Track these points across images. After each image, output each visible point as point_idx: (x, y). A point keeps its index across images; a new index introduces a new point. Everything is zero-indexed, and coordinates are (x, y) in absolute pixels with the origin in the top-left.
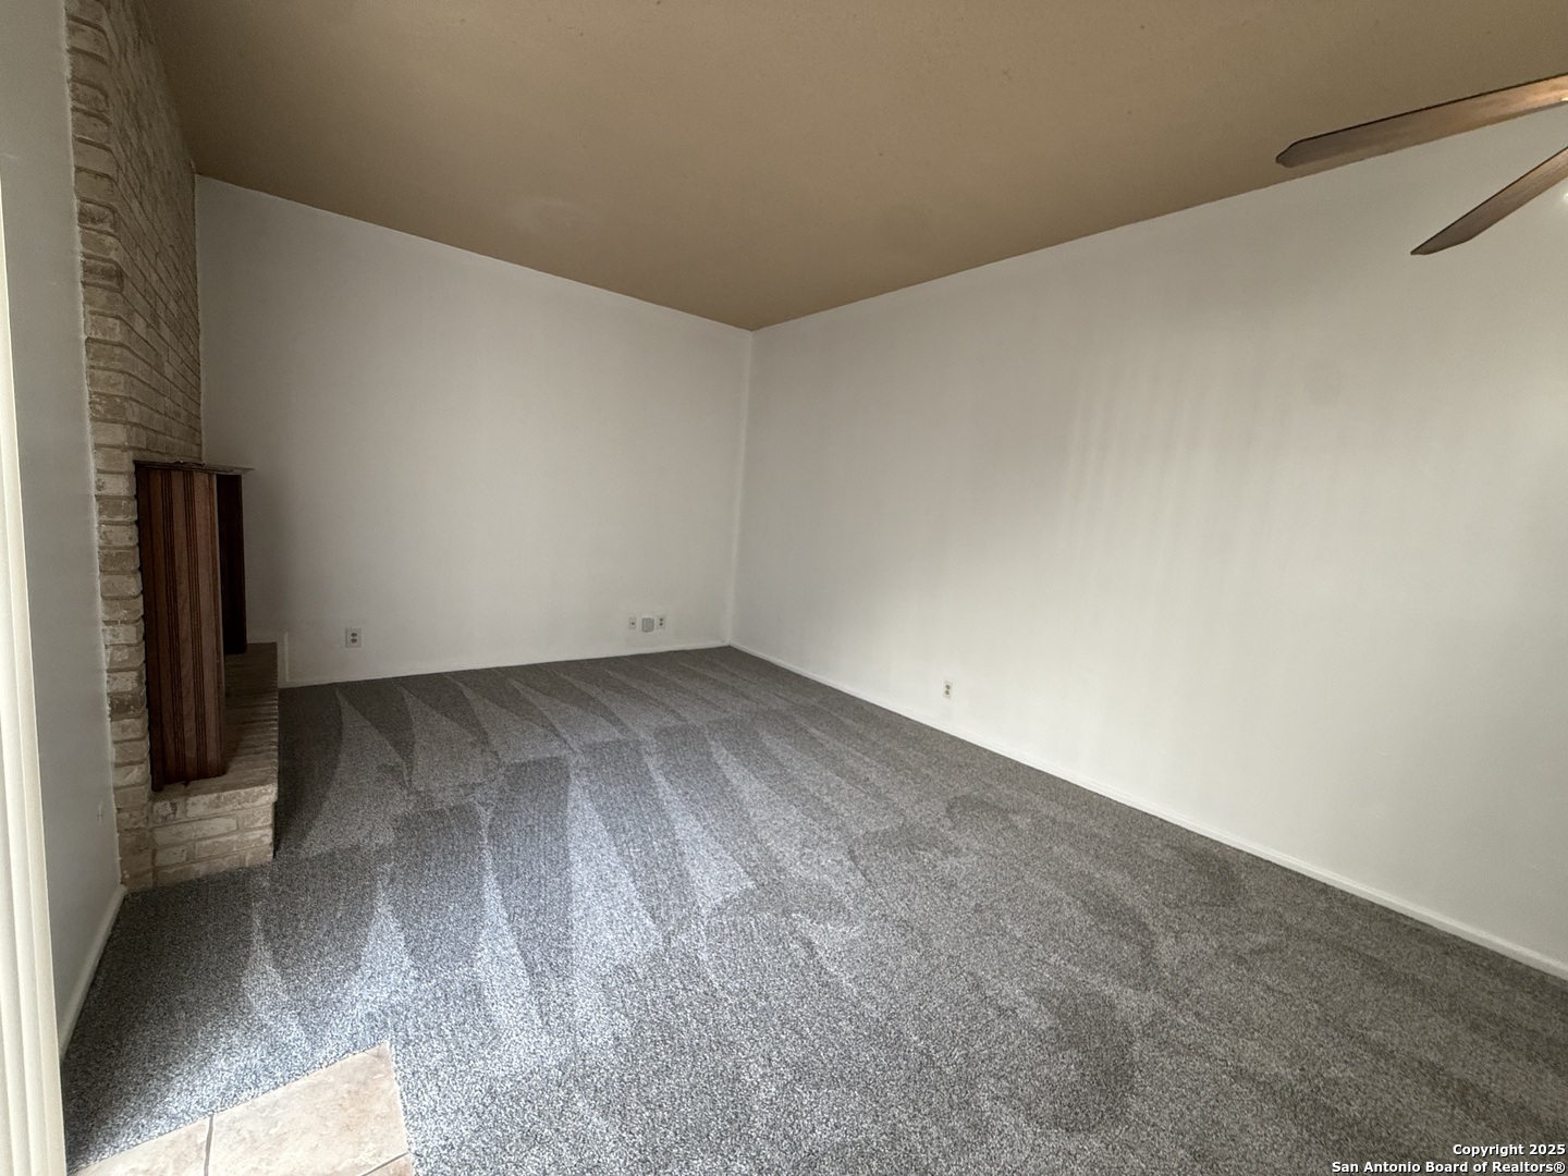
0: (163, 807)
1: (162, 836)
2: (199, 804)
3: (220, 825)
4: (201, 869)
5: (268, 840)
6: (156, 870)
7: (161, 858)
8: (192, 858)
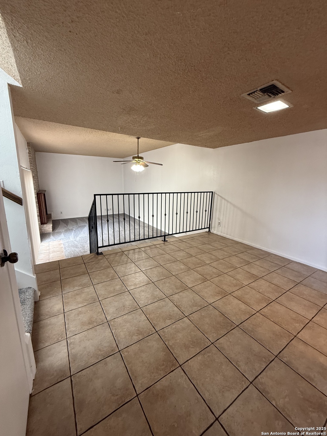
0: (42, 226)
1: (42, 229)
2: (45, 226)
3: (47, 228)
4: (46, 232)
5: (52, 230)
6: (42, 232)
7: (42, 231)
8: (45, 231)
